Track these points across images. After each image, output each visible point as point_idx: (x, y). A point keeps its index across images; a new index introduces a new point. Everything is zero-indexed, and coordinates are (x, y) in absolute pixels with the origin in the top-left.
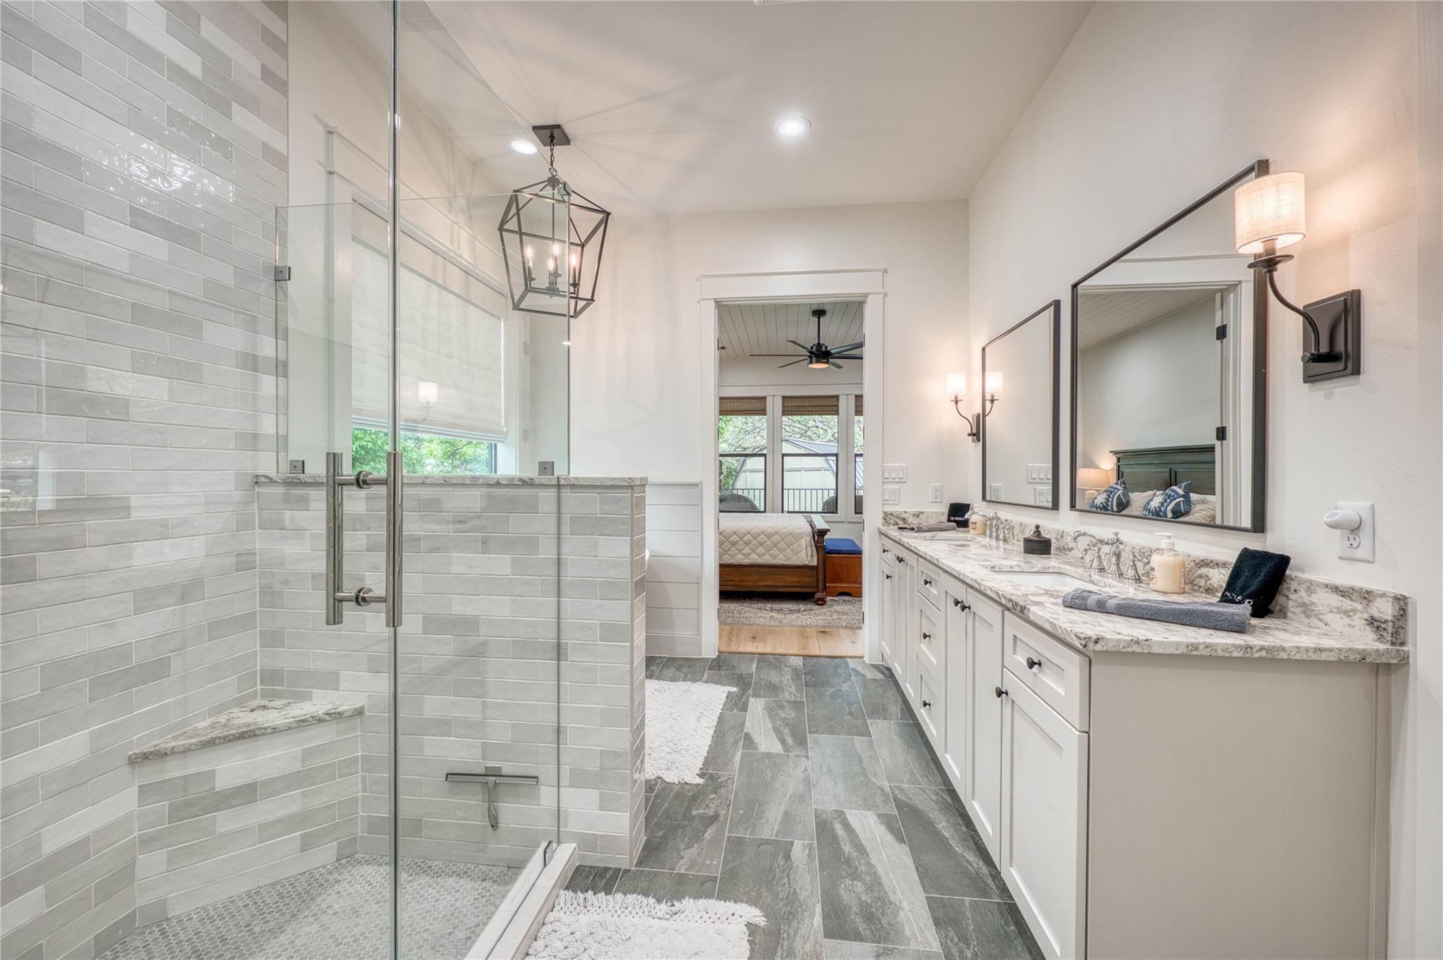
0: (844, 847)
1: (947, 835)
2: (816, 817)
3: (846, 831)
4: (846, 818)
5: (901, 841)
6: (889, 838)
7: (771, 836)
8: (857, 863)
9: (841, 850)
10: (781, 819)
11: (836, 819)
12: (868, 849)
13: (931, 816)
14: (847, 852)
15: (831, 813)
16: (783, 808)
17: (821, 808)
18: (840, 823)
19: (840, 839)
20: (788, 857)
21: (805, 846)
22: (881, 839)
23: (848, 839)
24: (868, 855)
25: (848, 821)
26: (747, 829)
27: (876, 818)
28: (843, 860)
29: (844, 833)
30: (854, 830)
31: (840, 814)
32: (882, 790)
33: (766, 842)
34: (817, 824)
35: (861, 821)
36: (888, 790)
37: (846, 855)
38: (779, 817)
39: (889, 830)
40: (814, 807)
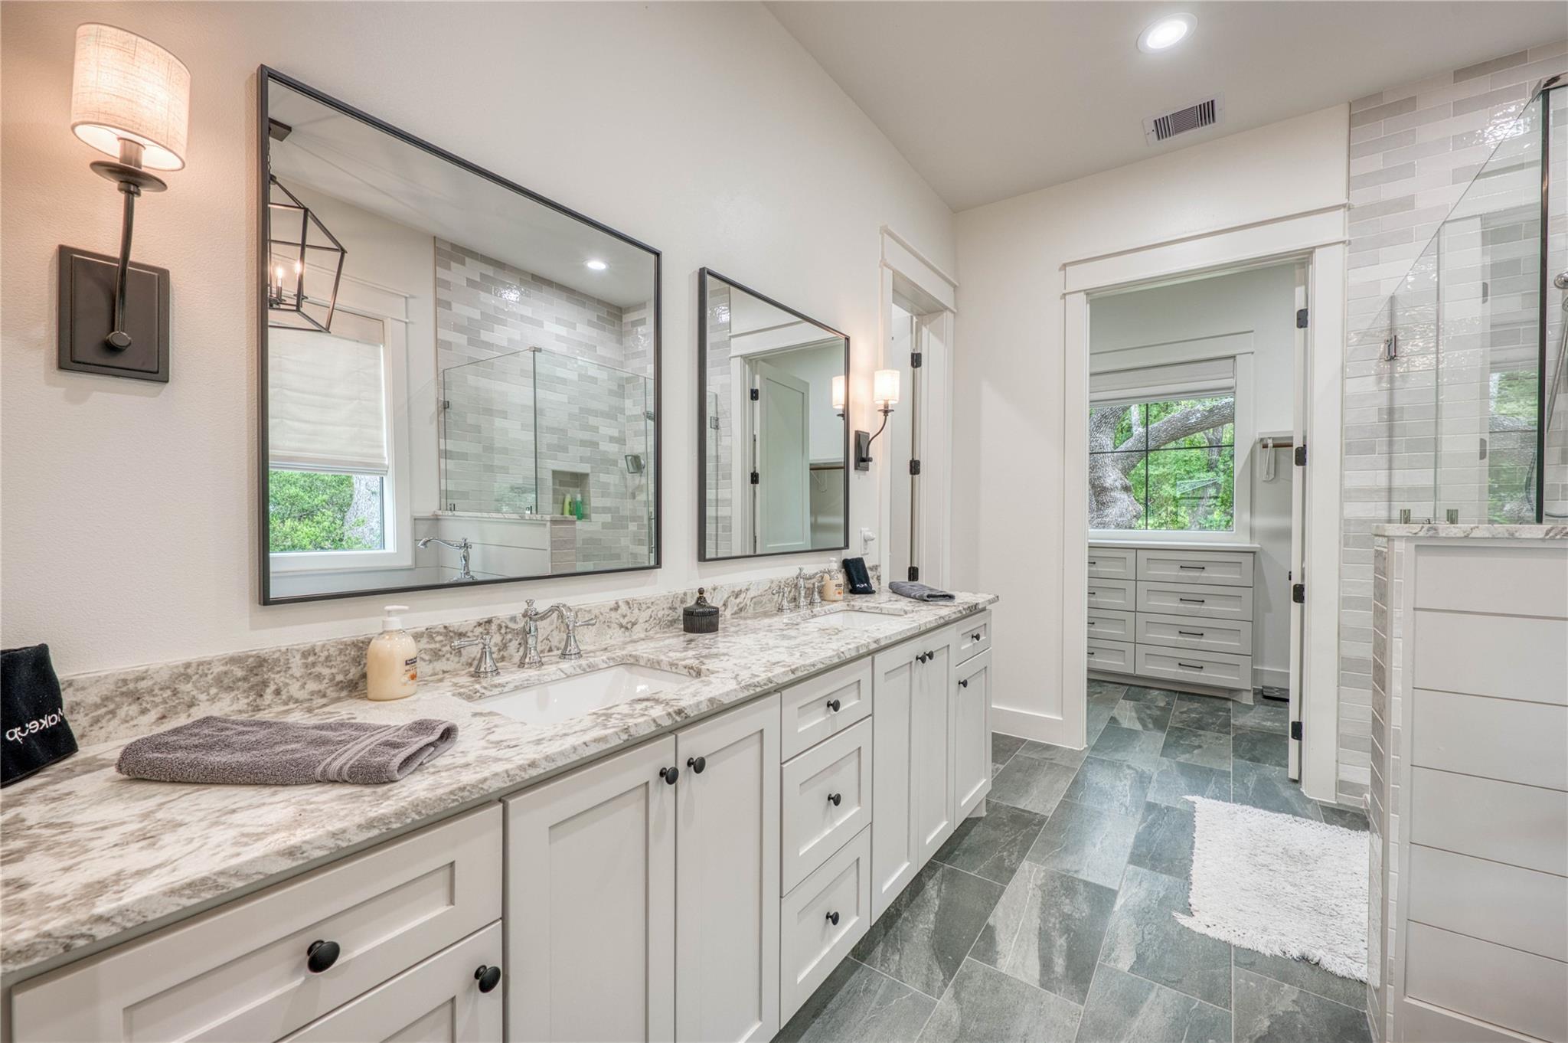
0: (1065, 944)
1: (932, 917)
2: (1085, 992)
3: (1051, 960)
4: (1042, 975)
5: (990, 931)
6: (1002, 936)
7: (1160, 988)
8: (1057, 926)
9: (1069, 943)
10: (1142, 1007)
11: (1057, 978)
12: (1037, 933)
13: (926, 939)
14: (1064, 938)
15: (1060, 990)
16: (1136, 1024)
17: (1072, 1003)
18: (1053, 972)
19: (1064, 954)
20: (1140, 958)
21: (1115, 961)
22: (1013, 937)
23: (1054, 950)
24: (1040, 928)
25: (1041, 971)
26: (1199, 1010)
27: (999, 961)
28: (1072, 934)
29: (1056, 960)
30: (1040, 957)
31: (1047, 979)
32: (957, 996)
33: (1167, 983)
34: (1087, 981)
35: (1023, 965)
36: (949, 992)
37: (1066, 936)
38: (1144, 1009)
39: (995, 942)
40: (1082, 1008)
